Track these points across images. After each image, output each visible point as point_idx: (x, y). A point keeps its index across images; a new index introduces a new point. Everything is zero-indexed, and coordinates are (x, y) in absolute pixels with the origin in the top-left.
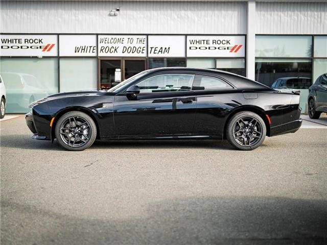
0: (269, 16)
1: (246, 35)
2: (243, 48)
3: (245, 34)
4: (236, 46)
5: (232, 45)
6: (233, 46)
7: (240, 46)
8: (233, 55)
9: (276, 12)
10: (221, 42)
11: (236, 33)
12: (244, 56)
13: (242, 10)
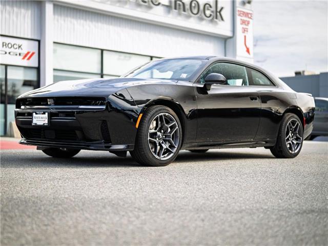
0: (63, 22)
1: (39, 41)
2: (36, 56)
3: (38, 38)
4: (28, 53)
5: (24, 51)
6: (26, 52)
7: (33, 54)
8: (25, 63)
9: (69, 19)
10: (13, 46)
11: (29, 37)
12: (37, 65)
13: (36, 10)
